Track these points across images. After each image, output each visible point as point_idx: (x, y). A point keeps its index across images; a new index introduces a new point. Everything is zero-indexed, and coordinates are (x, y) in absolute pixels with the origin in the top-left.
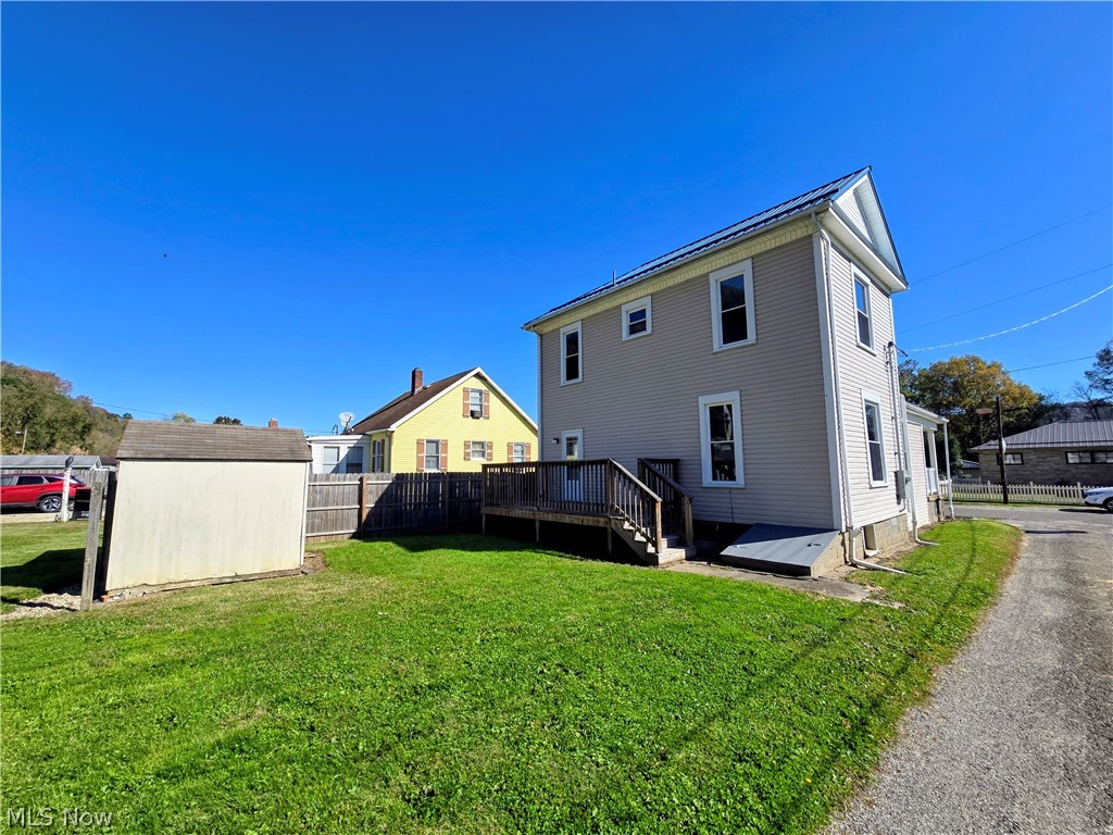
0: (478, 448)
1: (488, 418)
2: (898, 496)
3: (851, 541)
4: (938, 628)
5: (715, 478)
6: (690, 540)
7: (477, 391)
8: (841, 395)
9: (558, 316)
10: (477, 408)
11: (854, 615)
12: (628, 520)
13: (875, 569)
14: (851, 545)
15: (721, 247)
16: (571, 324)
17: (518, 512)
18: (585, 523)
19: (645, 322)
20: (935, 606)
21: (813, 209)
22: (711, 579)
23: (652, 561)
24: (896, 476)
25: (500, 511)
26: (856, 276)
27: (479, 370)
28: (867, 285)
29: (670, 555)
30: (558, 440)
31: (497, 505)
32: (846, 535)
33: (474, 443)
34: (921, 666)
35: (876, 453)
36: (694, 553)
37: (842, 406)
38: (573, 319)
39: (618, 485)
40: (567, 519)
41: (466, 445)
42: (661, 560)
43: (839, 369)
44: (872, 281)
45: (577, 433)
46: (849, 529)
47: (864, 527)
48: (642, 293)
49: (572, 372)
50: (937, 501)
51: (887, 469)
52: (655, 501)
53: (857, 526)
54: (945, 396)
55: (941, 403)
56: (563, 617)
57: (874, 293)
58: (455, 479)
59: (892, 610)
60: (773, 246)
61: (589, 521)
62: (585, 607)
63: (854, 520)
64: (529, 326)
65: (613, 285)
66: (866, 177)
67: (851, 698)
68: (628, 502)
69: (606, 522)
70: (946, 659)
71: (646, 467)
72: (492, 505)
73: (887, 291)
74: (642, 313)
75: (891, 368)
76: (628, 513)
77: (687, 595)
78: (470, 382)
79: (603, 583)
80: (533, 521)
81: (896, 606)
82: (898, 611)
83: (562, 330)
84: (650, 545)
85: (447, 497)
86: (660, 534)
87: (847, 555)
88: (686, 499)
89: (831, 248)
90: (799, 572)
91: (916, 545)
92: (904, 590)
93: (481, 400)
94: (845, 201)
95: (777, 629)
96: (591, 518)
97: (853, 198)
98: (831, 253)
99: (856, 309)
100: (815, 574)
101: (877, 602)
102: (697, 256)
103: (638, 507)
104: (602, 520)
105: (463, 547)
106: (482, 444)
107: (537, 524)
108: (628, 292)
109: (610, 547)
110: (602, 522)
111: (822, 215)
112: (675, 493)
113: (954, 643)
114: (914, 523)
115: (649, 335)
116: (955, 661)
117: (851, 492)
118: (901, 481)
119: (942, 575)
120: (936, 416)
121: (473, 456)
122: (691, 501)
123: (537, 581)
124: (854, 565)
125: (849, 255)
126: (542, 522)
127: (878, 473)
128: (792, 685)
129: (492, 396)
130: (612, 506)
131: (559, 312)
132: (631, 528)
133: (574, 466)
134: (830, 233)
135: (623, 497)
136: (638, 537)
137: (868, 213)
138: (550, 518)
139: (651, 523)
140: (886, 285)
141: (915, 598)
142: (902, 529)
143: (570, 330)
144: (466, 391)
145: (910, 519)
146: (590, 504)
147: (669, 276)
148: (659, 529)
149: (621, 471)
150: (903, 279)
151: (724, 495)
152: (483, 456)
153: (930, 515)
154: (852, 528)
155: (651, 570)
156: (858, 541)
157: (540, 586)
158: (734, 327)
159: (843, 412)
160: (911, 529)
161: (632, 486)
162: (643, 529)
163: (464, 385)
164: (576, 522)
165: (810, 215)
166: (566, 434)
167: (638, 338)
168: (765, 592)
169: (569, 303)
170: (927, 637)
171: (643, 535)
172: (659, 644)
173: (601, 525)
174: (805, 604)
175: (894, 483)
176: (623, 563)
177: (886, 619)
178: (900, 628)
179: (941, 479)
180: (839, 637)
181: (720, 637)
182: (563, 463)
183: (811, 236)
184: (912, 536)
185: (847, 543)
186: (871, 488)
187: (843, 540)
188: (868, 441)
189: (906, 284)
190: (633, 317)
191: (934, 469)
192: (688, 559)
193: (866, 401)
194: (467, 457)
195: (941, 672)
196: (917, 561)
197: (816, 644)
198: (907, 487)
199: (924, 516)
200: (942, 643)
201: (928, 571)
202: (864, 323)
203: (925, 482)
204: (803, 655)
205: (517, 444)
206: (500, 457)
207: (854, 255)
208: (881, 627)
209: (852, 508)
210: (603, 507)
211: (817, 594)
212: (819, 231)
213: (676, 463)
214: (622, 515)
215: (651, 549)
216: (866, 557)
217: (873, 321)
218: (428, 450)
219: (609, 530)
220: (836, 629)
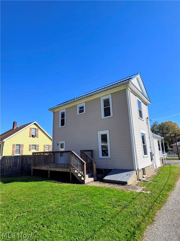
0: (34, 147)
1: (38, 137)
2: (151, 159)
3: (139, 173)
4: (158, 199)
5: (103, 156)
6: (95, 175)
7: (34, 129)
8: (135, 132)
9: (59, 107)
10: (34, 134)
11: (137, 197)
12: (76, 169)
13: (145, 181)
14: (139, 174)
15: (103, 90)
16: (63, 110)
17: (44, 168)
18: (64, 171)
19: (83, 110)
20: (159, 192)
21: (126, 82)
22: (99, 188)
23: (83, 182)
24: (151, 154)
25: (38, 168)
26: (138, 100)
27: (35, 122)
28: (141, 102)
29: (88, 180)
30: (58, 144)
31: (37, 166)
32: (137, 171)
33: (32, 145)
34: (153, 211)
35: (145, 148)
36: (96, 179)
37: (135, 135)
38: (63, 108)
39: (73, 158)
40: (58, 170)
41: (30, 146)
42: (86, 182)
43: (134, 124)
44: (142, 101)
45: (64, 142)
46: (138, 169)
47: (143, 169)
48: (83, 102)
49: (63, 124)
50: (162, 160)
51: (148, 152)
52: (84, 163)
53: (140, 169)
54: (165, 131)
55: (164, 133)
56: (49, 205)
57: (143, 104)
58: (24, 158)
59: (147, 194)
60: (117, 91)
61: (65, 170)
62: (57, 201)
63: (139, 167)
64: (50, 110)
65: (75, 99)
66: (139, 75)
67: (132, 225)
68: (76, 163)
69: (70, 171)
70: (160, 208)
71: (83, 153)
72: (35, 166)
73: (146, 104)
74: (83, 107)
75: (148, 124)
76: (76, 167)
77: (91, 194)
78: (32, 126)
79: (65, 191)
80: (48, 171)
81: (149, 192)
82: (149, 194)
83: (60, 111)
84: (82, 177)
85: (20, 163)
86: (85, 174)
87: (138, 177)
88: (94, 162)
89: (131, 92)
90: (124, 183)
91: (157, 173)
92: (151, 187)
93: (35, 131)
94: (134, 81)
95: (115, 203)
96: (65, 169)
97: (137, 80)
98: (131, 94)
99: (138, 109)
100: (128, 184)
101: (144, 192)
102: (97, 92)
103: (79, 165)
104: (69, 170)
105: (23, 181)
106: (35, 145)
107: (49, 172)
108: (78, 101)
109: (71, 178)
110: (68, 170)
111: (128, 84)
112: (91, 160)
113: (163, 203)
114: (156, 167)
115: (85, 114)
116: (162, 209)
117: (138, 159)
118: (152, 155)
119: (162, 182)
120: (161, 137)
121: (32, 149)
122: (95, 163)
123: (44, 192)
124: (140, 180)
125: (136, 95)
126: (51, 171)
127: (145, 153)
128: (115, 223)
129: (39, 130)
130: (72, 165)
131: (60, 106)
132: (77, 172)
133: (62, 152)
134: (131, 89)
135: (75, 162)
136: (79, 175)
137: (140, 84)
138: (53, 169)
139: (83, 170)
140: (146, 103)
141: (154, 189)
142: (153, 168)
143: (62, 111)
144: (31, 129)
145: (155, 165)
146: (65, 164)
147: (90, 97)
148: (85, 172)
149: (74, 154)
150: (150, 101)
151: (105, 161)
152: (35, 149)
153: (161, 164)
154: (139, 169)
155: (83, 185)
156: (141, 173)
157: (44, 194)
158: (107, 112)
159: (135, 136)
160: (155, 168)
161: (78, 159)
162: (81, 172)
163: (30, 127)
164: (61, 171)
165: (125, 84)
166: (60, 143)
167: (82, 114)
168: (114, 191)
169: (62, 103)
170: (155, 202)
171: (80, 174)
172: (78, 212)
173: (68, 171)
174: (124, 194)
175: (150, 155)
176: (74, 183)
177: (145, 197)
178: (149, 200)
179: (163, 153)
180: (131, 204)
181: (97, 208)
182: (59, 152)
183: (125, 89)
184: (155, 170)
185: (138, 174)
186: (144, 157)
187: (137, 173)
188: (142, 144)
189: (151, 102)
190: (80, 108)
191: (161, 151)
192: (94, 181)
193: (141, 133)
194: (30, 150)
195: (158, 213)
196: (156, 178)
197: (124, 207)
198: (154, 157)
199: (159, 164)
200: (159, 203)
201: (158, 181)
202: (140, 112)
203: (159, 155)
204: (121, 212)
205: (47, 145)
206: (41, 150)
207: (137, 95)
208: (144, 200)
209: (139, 163)
210: (68, 165)
211: (128, 190)
212: (127, 88)
213: (92, 151)
214: (75, 168)
215: (83, 179)
216: (143, 177)
217: (143, 112)
218: (16, 148)
219: (71, 173)
220: (131, 201)
